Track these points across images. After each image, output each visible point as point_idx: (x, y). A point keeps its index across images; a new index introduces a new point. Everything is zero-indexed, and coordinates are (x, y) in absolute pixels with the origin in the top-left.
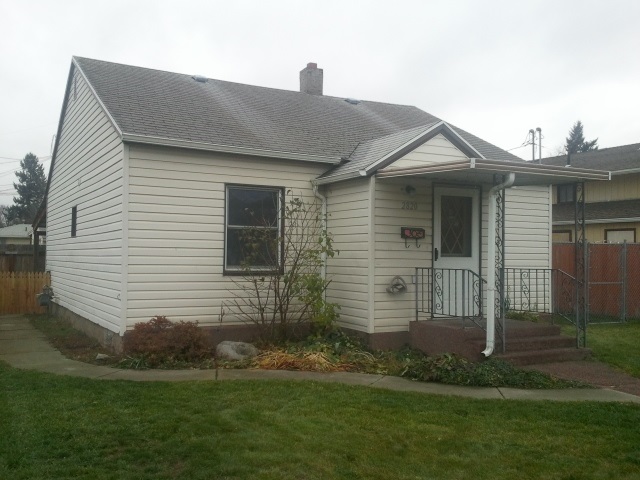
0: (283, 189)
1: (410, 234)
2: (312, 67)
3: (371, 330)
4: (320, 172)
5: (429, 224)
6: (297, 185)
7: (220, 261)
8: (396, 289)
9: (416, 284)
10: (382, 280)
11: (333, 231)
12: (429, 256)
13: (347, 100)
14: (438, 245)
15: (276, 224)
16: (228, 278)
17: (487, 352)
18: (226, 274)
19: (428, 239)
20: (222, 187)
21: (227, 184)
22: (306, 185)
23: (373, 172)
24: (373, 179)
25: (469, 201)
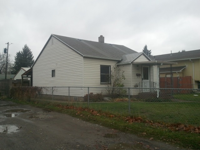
0: (110, 66)
1: (138, 75)
2: (101, 36)
3: (132, 95)
4: (117, 62)
5: (141, 73)
6: (113, 65)
7: (100, 81)
8: (136, 86)
9: (140, 85)
10: (134, 84)
11: (125, 74)
12: (141, 79)
13: (110, 44)
14: (143, 78)
15: (109, 73)
16: (101, 85)
17: (158, 97)
18: (101, 84)
19: (141, 76)
20: (100, 66)
21: (101, 65)
22: (114, 65)
23: (132, 62)
24: (132, 64)
25: (148, 68)
